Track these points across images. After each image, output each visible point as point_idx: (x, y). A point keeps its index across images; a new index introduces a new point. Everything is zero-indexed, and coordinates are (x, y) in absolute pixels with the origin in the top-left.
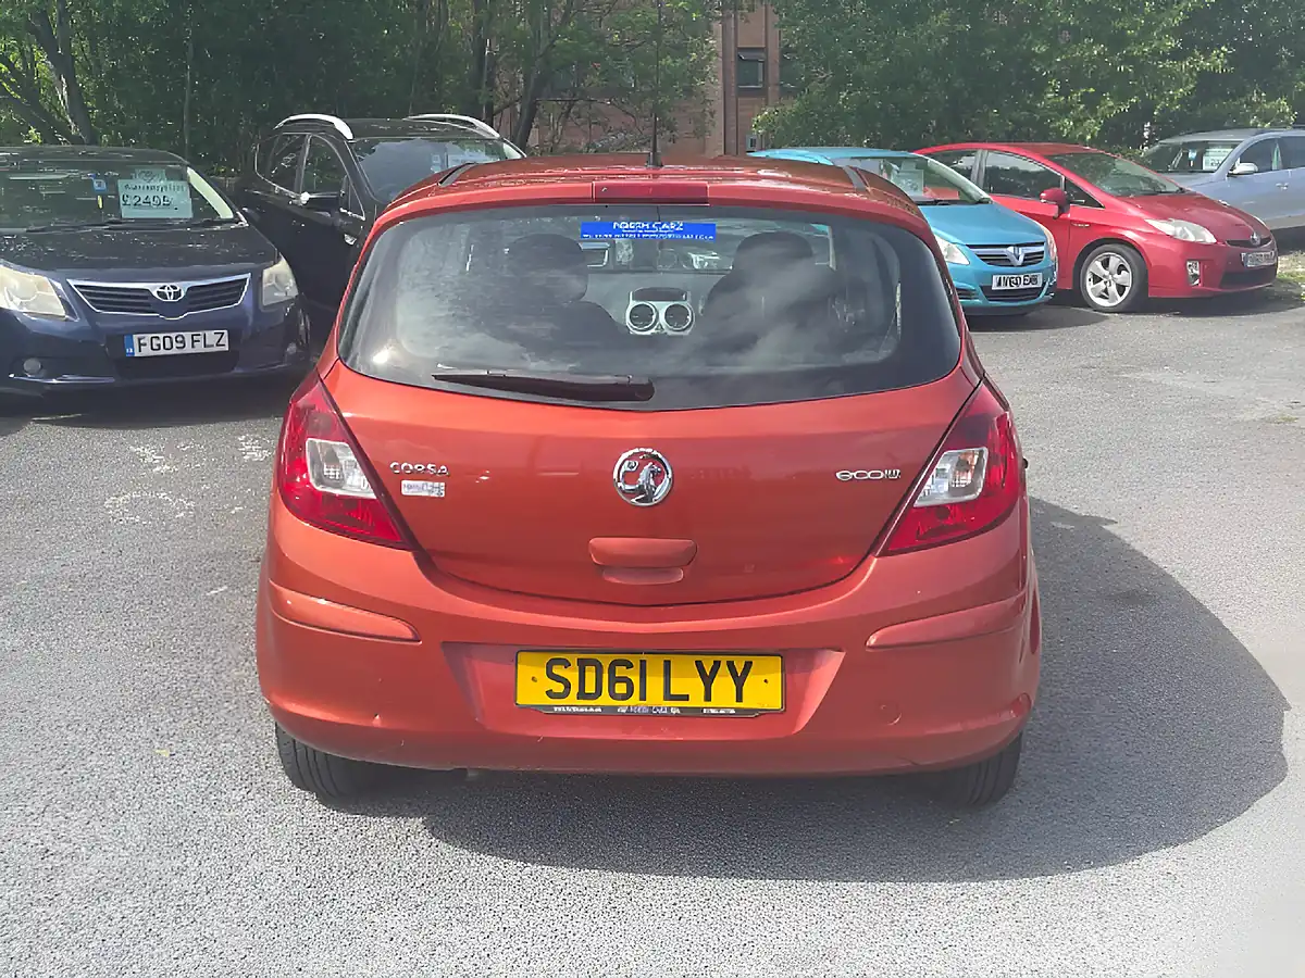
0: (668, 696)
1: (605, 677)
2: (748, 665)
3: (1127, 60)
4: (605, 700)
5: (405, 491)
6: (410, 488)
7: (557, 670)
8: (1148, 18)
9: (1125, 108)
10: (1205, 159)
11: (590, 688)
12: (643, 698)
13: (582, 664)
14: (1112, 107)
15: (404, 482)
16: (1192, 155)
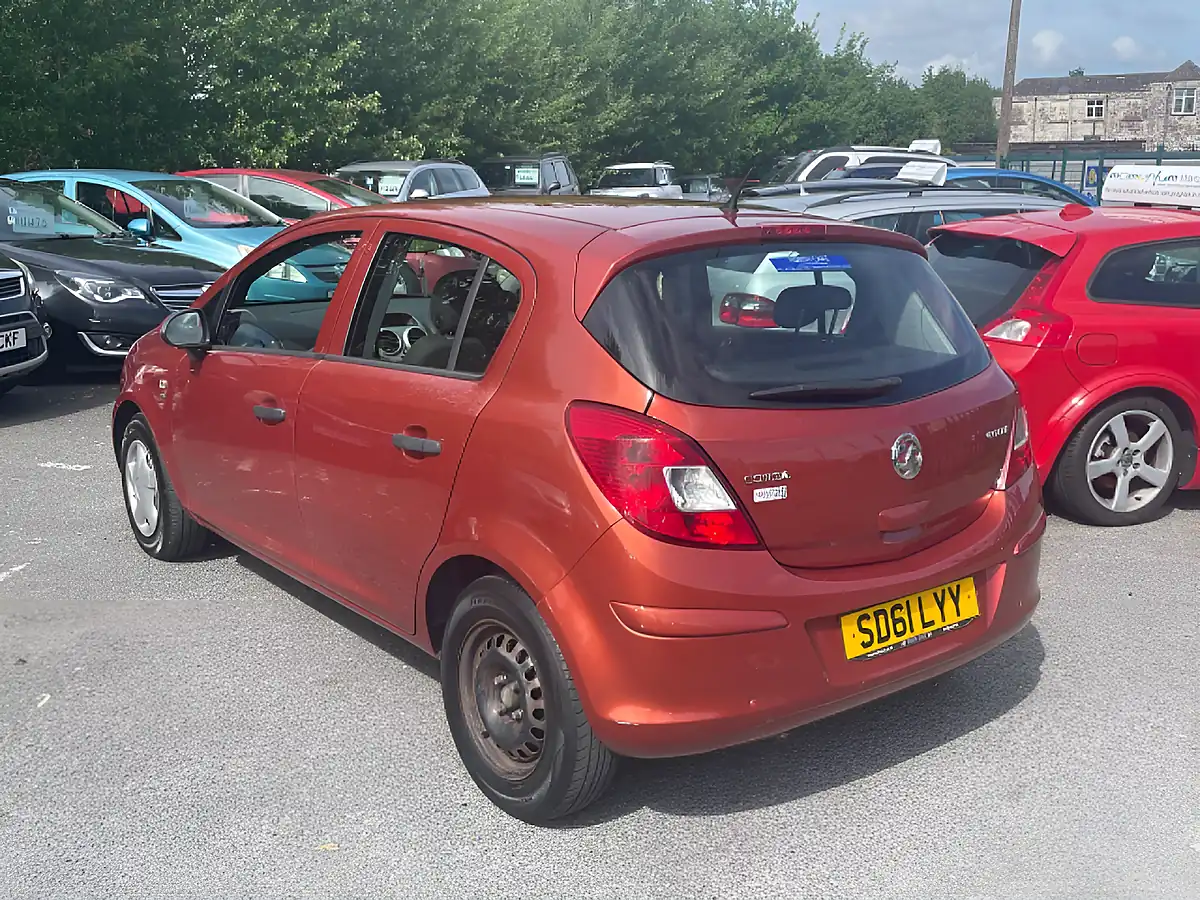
0: (925, 625)
1: (890, 620)
2: (958, 587)
3: (298, 97)
4: (894, 639)
5: (757, 499)
6: (761, 495)
7: (865, 625)
8: (314, 63)
9: (305, 139)
10: (380, 185)
11: (884, 634)
12: (912, 631)
13: (876, 614)
14: (292, 139)
15: (756, 491)
16: (370, 181)
